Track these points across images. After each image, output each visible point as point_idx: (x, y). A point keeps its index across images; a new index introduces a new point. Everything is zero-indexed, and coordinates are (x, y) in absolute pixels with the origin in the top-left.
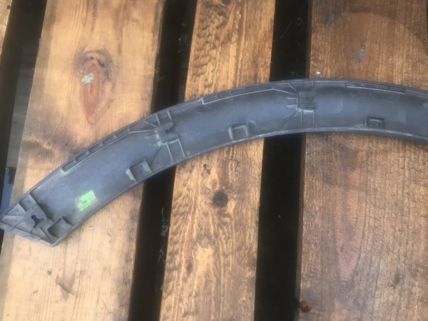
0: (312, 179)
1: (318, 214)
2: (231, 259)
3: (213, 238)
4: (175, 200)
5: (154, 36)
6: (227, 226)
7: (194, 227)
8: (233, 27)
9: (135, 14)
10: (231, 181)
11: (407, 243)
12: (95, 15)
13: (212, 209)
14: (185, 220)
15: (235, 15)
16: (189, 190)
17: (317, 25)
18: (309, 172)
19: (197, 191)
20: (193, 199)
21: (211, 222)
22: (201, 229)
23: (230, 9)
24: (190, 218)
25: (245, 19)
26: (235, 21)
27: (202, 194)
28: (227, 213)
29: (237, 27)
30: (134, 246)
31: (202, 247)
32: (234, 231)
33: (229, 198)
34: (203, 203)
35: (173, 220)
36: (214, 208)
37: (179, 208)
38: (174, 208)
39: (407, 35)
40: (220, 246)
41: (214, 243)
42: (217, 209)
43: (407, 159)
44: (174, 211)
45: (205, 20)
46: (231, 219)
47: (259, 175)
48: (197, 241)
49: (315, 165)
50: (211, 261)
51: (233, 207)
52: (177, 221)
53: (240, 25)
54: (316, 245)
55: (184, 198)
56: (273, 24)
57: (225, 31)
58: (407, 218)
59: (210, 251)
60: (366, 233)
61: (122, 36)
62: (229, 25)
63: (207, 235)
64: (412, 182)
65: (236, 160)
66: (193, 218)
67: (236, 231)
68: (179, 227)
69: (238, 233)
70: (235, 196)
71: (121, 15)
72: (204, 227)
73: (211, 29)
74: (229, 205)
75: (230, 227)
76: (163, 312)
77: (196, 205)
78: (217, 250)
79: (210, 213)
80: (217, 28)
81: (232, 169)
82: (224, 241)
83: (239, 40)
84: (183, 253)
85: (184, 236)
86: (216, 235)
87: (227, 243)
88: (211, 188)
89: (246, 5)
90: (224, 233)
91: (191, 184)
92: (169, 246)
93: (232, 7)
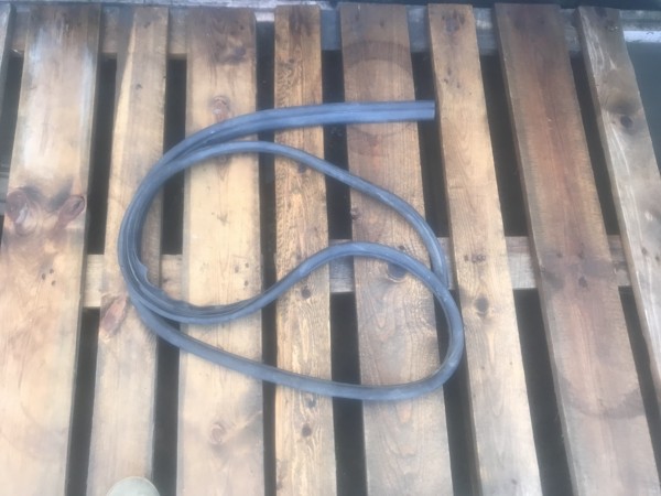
2: (312, 198)
3: (301, 189)
5: (252, 85)
6: (308, 182)
7: (289, 185)
8: (298, 75)
9: (240, 73)
12: (216, 76)
13: (298, 174)
14: (284, 182)
15: (298, 69)
17: (347, 69)
18: (350, 149)
21: (298, 181)
22: (293, 186)
24: (286, 180)
25: (304, 71)
26: (299, 72)
29: (300, 75)
30: (258, 196)
31: (295, 194)
32: (312, 184)
35: (277, 182)
38: (277, 176)
39: (400, 70)
40: (305, 193)
41: (302, 191)
44: (277, 178)
45: (281, 73)
48: (292, 192)
49: (353, 145)
50: (301, 200)
52: (279, 183)
53: (302, 74)
56: (321, 72)
57: (293, 79)
61: (234, 86)
62: (295, 75)
63: (297, 188)
64: (409, 149)
66: (288, 181)
68: (281, 186)
71: (231, 75)
72: (295, 184)
73: (285, 78)
76: (278, 228)
77: (288, 173)
78: (303, 195)
79: (297, 177)
80: (288, 77)
82: (307, 190)
83: (302, 83)
84: (285, 198)
86: (302, 187)
87: (309, 191)
89: (304, 63)
90: (306, 186)
92: (276, 195)
93: (296, 64)
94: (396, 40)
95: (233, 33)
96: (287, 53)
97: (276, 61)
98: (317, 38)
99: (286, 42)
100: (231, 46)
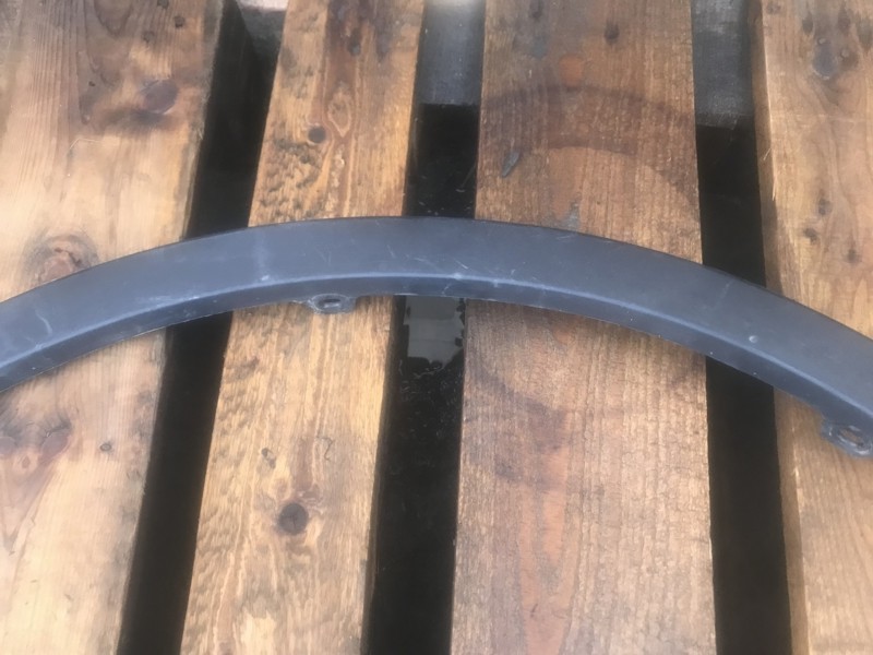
0: (475, 471)
1: (486, 541)
2: (310, 639)
3: (276, 597)
4: (205, 522)
5: (177, 205)
6: (306, 572)
7: (240, 577)
8: (329, 183)
9: (146, 165)
10: (314, 481)
11: (664, 597)
12: (69, 169)
13: (276, 537)
14: (222, 562)
15: (333, 161)
16: (232, 501)
17: (487, 173)
18: (468, 457)
19: (248, 503)
20: (240, 521)
21: (272, 565)
22: (253, 580)
23: (323, 151)
24: (232, 558)
25: (351, 169)
26: (333, 173)
27: (256, 508)
28: (304, 545)
29: (336, 183)
31: (254, 616)
32: (318, 582)
33: (310, 515)
34: (259, 526)
35: (198, 562)
36: (281, 535)
37: (211, 538)
38: (202, 539)
39: (658, 185)
40: (290, 613)
41: (278, 608)
42: (286, 539)
43: (662, 425)
44: (201, 544)
45: (277, 172)
46: (313, 558)
47: (370, 467)
48: (243, 604)
49: (480, 442)
50: (270, 644)
51: (318, 532)
52: (207, 565)
53: (342, 180)
54: (481, 605)
55: (221, 519)
56: (403, 176)
57: (313, 192)
58: (664, 545)
59: (268, 623)
60: (582, 578)
61: (118, 205)
62: (322, 181)
63: (265, 591)
64: (674, 472)
65: (326, 438)
66: (238, 559)
67: (322, 582)
68: (211, 576)
69: (325, 586)
70: (322, 512)
71: (118, 168)
72: (258, 576)
73: (286, 188)
74: (308, 528)
75: (309, 573)
77: (244, 533)
78: (282, 621)
79: (271, 547)
80: (299, 186)
81: (318, 457)
82: (298, 604)
83: (338, 209)
84: (215, 629)
85: (218, 595)
86: (283, 591)
87: (303, 607)
88: (275, 497)
89: (353, 142)
90: (298, 587)
91: (237, 489)
92: (188, 614)
93: (326, 146)
94: (652, 87)
95: (151, 38)
96: (306, 106)
97: (269, 131)
98: (405, 64)
99: (310, 73)
100: (137, 73)
